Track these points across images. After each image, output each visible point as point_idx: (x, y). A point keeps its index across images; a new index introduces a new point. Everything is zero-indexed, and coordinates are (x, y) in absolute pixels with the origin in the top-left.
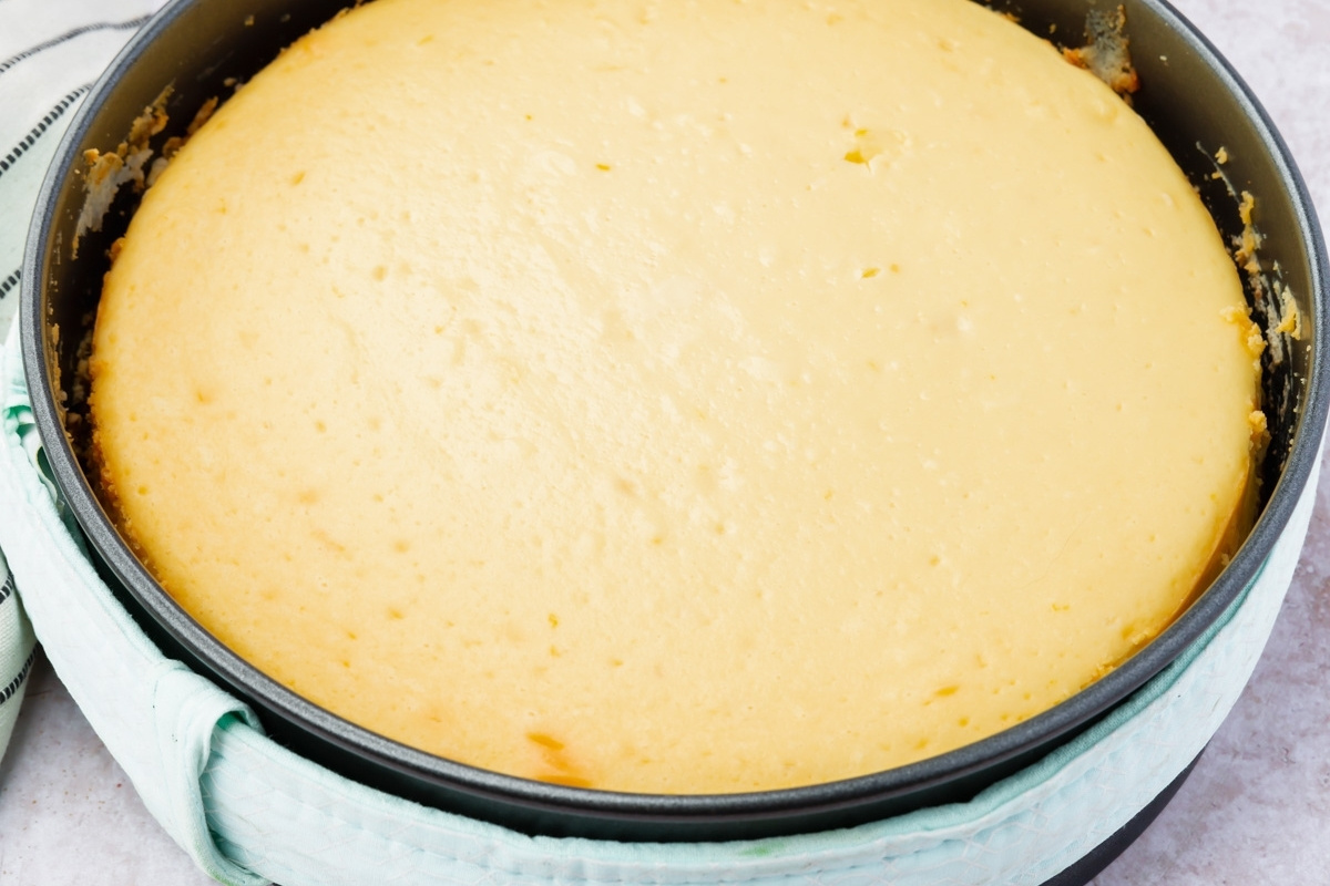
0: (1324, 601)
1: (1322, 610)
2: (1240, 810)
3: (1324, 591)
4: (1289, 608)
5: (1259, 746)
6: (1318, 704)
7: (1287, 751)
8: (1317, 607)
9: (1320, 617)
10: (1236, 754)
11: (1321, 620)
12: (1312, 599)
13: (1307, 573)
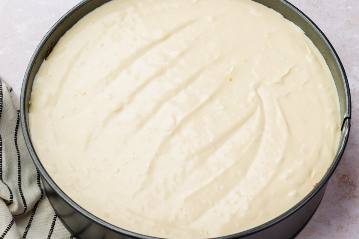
0: (342, 181)
1: (341, 184)
2: (315, 236)
3: (342, 178)
4: (333, 182)
5: (322, 220)
6: (337, 209)
7: (329, 221)
8: (340, 183)
9: (340, 185)
10: (316, 221)
11: (340, 186)
12: (339, 180)
13: (338, 173)
